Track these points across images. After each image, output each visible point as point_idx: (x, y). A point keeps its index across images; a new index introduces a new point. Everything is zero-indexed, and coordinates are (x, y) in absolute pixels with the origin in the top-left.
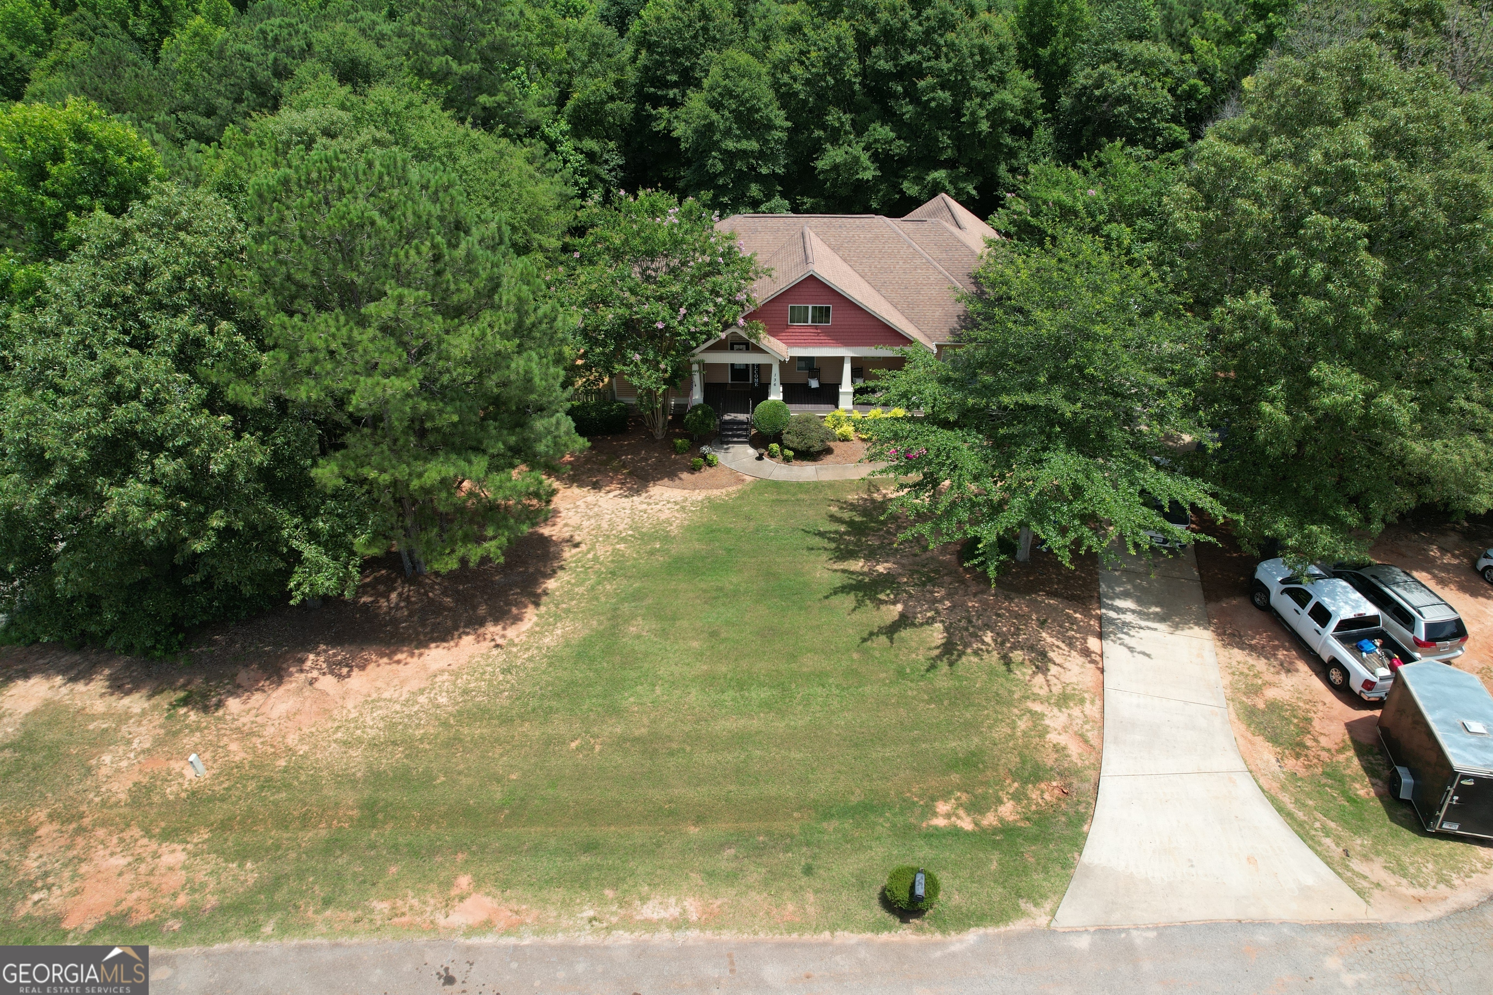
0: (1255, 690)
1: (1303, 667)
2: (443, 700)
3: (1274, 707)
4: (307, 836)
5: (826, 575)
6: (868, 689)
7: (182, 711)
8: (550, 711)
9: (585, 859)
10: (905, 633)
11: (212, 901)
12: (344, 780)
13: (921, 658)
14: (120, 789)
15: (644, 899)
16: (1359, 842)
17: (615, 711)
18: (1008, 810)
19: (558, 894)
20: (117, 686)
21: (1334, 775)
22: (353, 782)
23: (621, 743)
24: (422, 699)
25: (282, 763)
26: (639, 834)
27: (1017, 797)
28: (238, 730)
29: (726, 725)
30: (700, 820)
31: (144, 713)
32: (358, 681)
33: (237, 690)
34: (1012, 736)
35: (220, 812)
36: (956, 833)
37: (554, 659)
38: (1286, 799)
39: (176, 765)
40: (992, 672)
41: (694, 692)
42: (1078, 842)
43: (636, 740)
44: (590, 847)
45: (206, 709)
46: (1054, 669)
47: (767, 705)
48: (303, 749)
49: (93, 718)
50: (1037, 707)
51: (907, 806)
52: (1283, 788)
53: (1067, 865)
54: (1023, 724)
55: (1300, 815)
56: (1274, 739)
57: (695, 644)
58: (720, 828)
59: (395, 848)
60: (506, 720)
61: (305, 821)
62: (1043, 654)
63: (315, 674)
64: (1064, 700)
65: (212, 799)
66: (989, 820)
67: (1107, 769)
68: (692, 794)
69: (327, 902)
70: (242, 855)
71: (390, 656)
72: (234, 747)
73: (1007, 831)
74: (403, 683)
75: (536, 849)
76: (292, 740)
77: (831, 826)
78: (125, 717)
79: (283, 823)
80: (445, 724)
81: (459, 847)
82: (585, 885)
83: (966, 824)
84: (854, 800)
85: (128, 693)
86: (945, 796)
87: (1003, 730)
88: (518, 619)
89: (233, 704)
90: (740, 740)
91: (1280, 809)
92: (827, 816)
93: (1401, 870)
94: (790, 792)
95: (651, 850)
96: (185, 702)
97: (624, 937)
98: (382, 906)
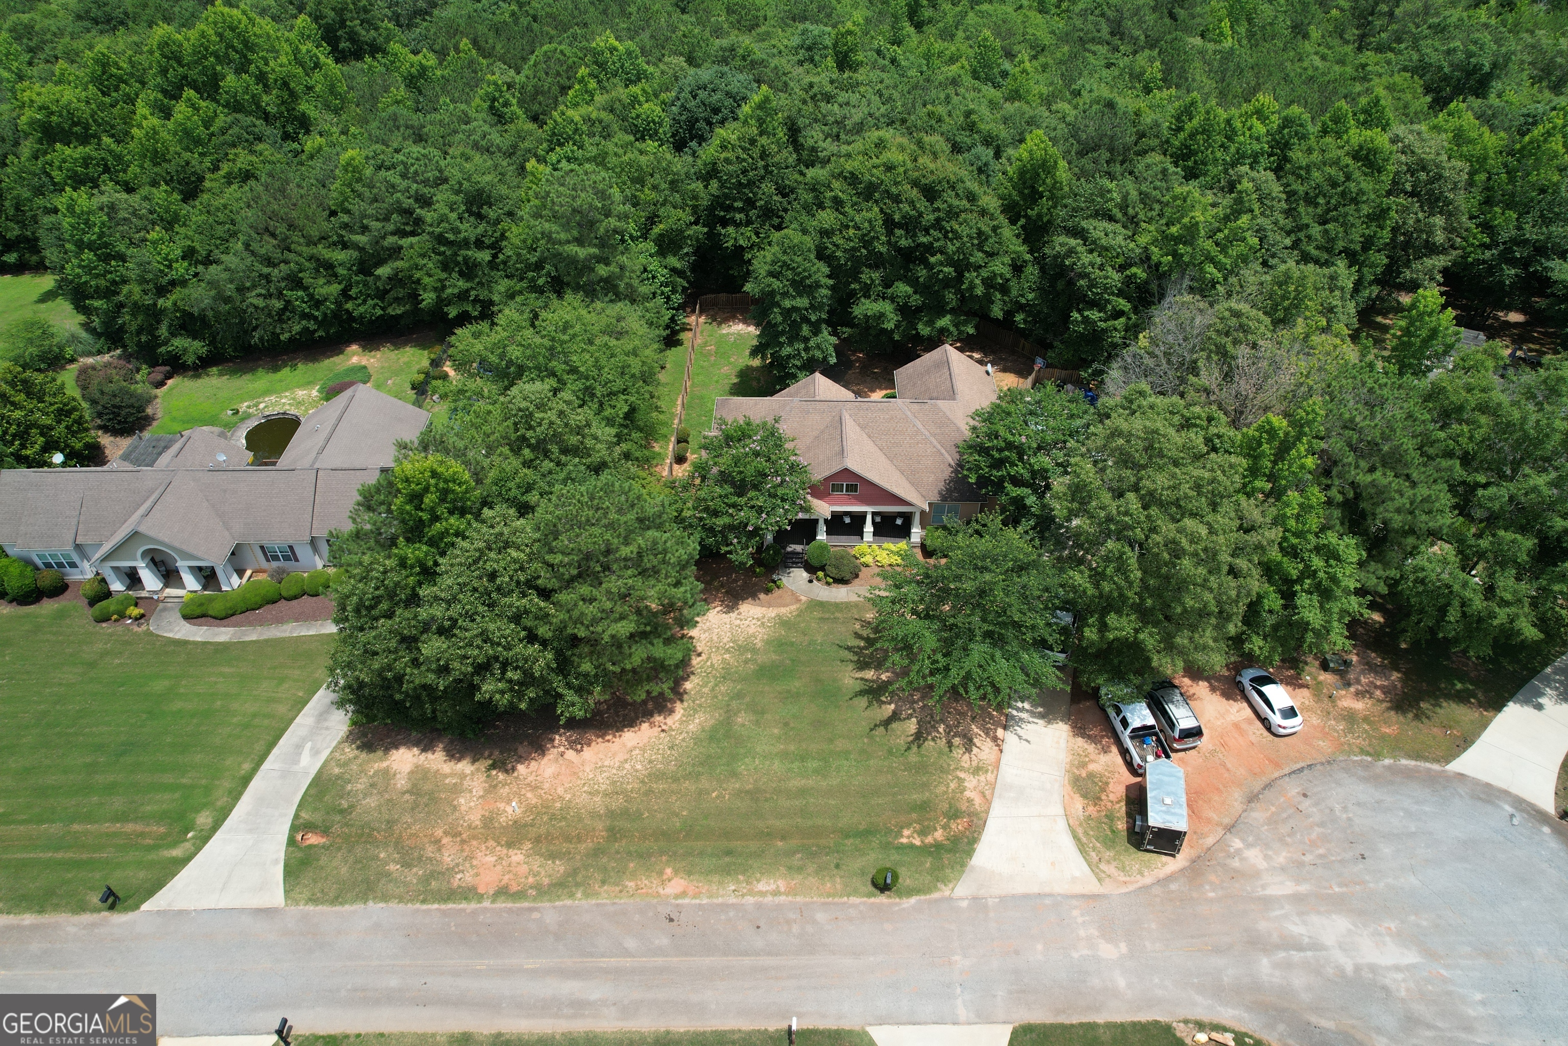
0: (1083, 765)
1: (1114, 749)
2: (639, 767)
3: (1091, 775)
4: (582, 847)
5: (851, 681)
6: (872, 762)
7: (494, 772)
8: (699, 774)
9: (727, 859)
10: (894, 725)
11: (546, 881)
12: (594, 815)
13: (902, 741)
14: (475, 818)
15: (758, 881)
16: (1109, 854)
17: (734, 774)
18: (939, 835)
19: (716, 878)
20: (451, 756)
21: (1110, 817)
22: (600, 816)
23: (739, 794)
24: (627, 766)
25: (558, 805)
26: (753, 846)
27: (944, 827)
28: (529, 785)
29: (796, 783)
30: (783, 838)
31: (472, 774)
32: (588, 753)
33: (521, 759)
34: (946, 792)
35: (533, 832)
36: (912, 846)
37: (697, 741)
38: (1080, 831)
39: (501, 805)
40: (941, 753)
41: (777, 762)
42: (970, 853)
43: (747, 792)
44: (729, 853)
45: (507, 771)
46: (975, 750)
47: (816, 771)
48: (568, 797)
49: (446, 776)
50: (962, 775)
51: (889, 831)
52: (1081, 825)
53: (963, 865)
54: (953, 785)
55: (1084, 840)
56: (1085, 796)
57: (776, 731)
58: (794, 843)
59: (629, 853)
60: (676, 780)
61: (579, 839)
62: (971, 740)
63: (562, 749)
64: (977, 770)
65: (526, 825)
66: (929, 840)
67: (993, 813)
68: (779, 824)
69: (603, 882)
70: (552, 856)
71: (603, 736)
72: (529, 795)
73: (938, 846)
74: (614, 755)
75: (701, 854)
76: (560, 791)
77: (849, 842)
78: (463, 776)
79: (568, 839)
80: (643, 782)
81: (662, 852)
82: (728, 873)
83: (917, 842)
84: (861, 827)
85: (459, 760)
86: (908, 826)
87: (942, 788)
88: (672, 711)
89: (521, 768)
90: (802, 792)
91: (1075, 837)
92: (847, 836)
93: (1123, 869)
94: (828, 823)
95: (759, 855)
96: (493, 766)
97: (750, 900)
98: (631, 884)
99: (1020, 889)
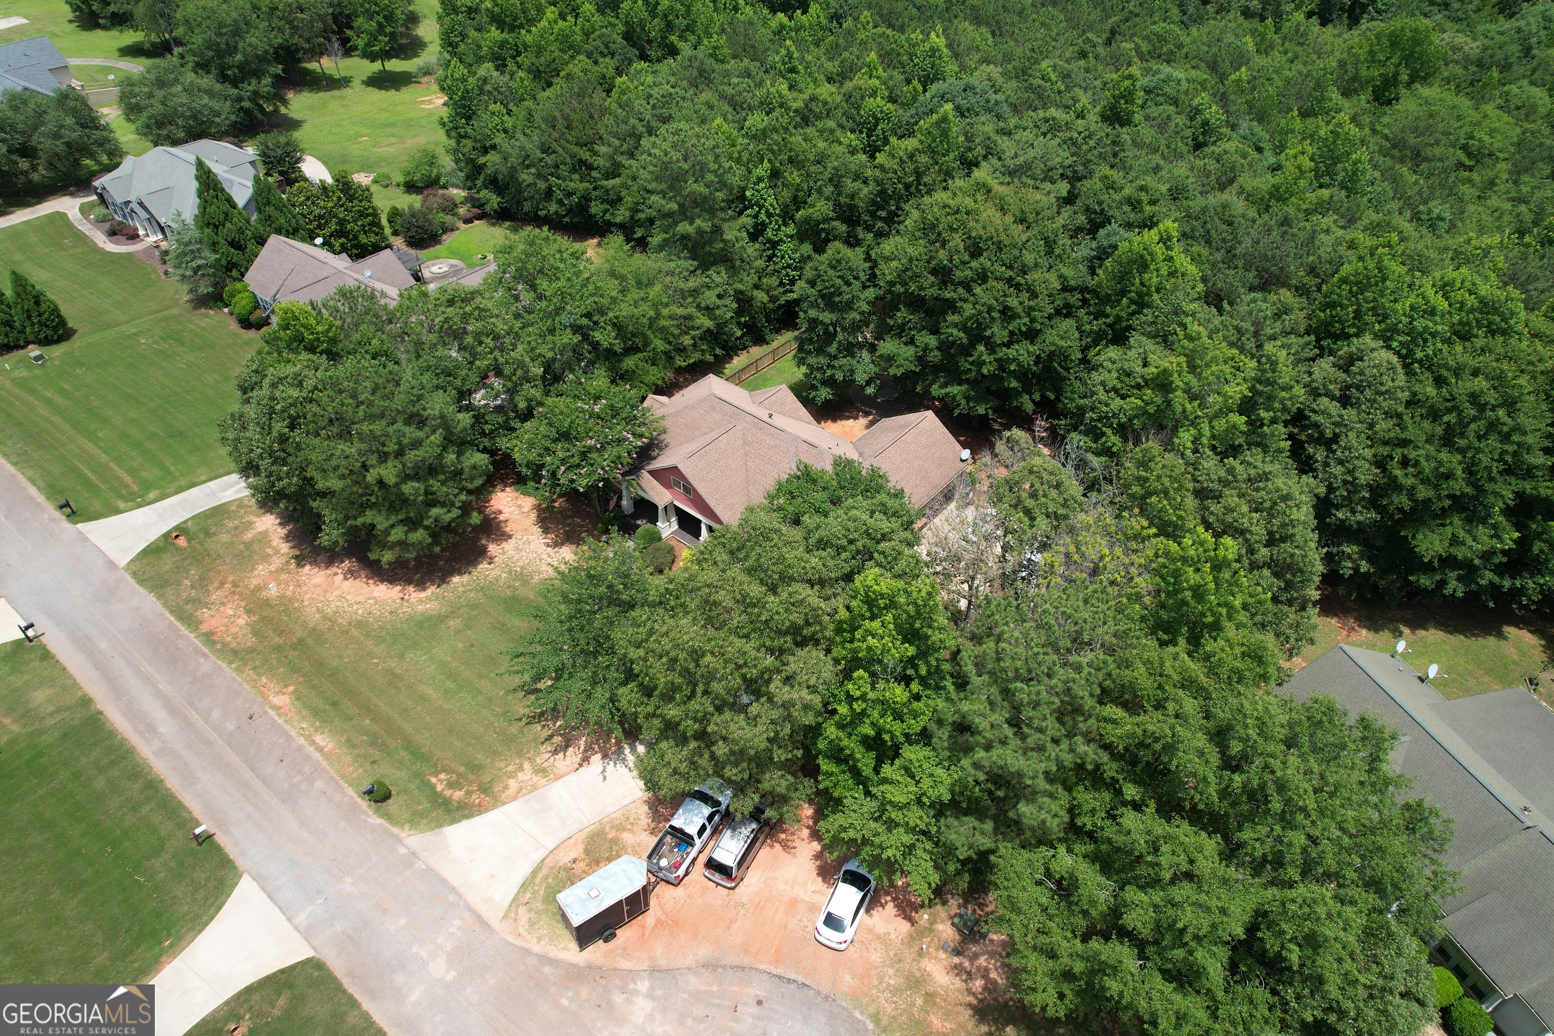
0: (620, 829)
2: (361, 612)
4: (276, 640)
7: (293, 561)
11: (234, 645)
14: (254, 583)
15: (323, 733)
16: (540, 905)
20: (287, 538)
22: (306, 628)
24: (356, 607)
25: (297, 605)
26: (352, 710)
27: (469, 793)
28: (298, 581)
29: (425, 689)
30: (373, 719)
31: (283, 554)
33: (314, 563)
35: (268, 612)
36: (433, 787)
38: (545, 871)
41: (433, 667)
42: (453, 821)
43: (394, 674)
45: (299, 565)
46: (561, 755)
48: (306, 603)
49: (271, 547)
50: (527, 765)
51: (434, 766)
53: (440, 826)
54: (511, 768)
55: (538, 880)
58: (374, 727)
60: (368, 635)
61: (281, 633)
62: (567, 747)
63: (340, 571)
64: (541, 771)
65: (269, 605)
66: (448, 793)
68: (383, 708)
69: (255, 668)
71: (368, 578)
74: (360, 594)
75: (321, 693)
78: (279, 552)
79: (276, 630)
80: (351, 623)
81: (304, 675)
82: (316, 716)
83: (439, 788)
84: (423, 750)
85: (288, 542)
86: (450, 773)
88: (424, 590)
89: (308, 568)
90: (421, 699)
95: (347, 718)
96: (296, 557)
97: (301, 741)
98: (264, 680)
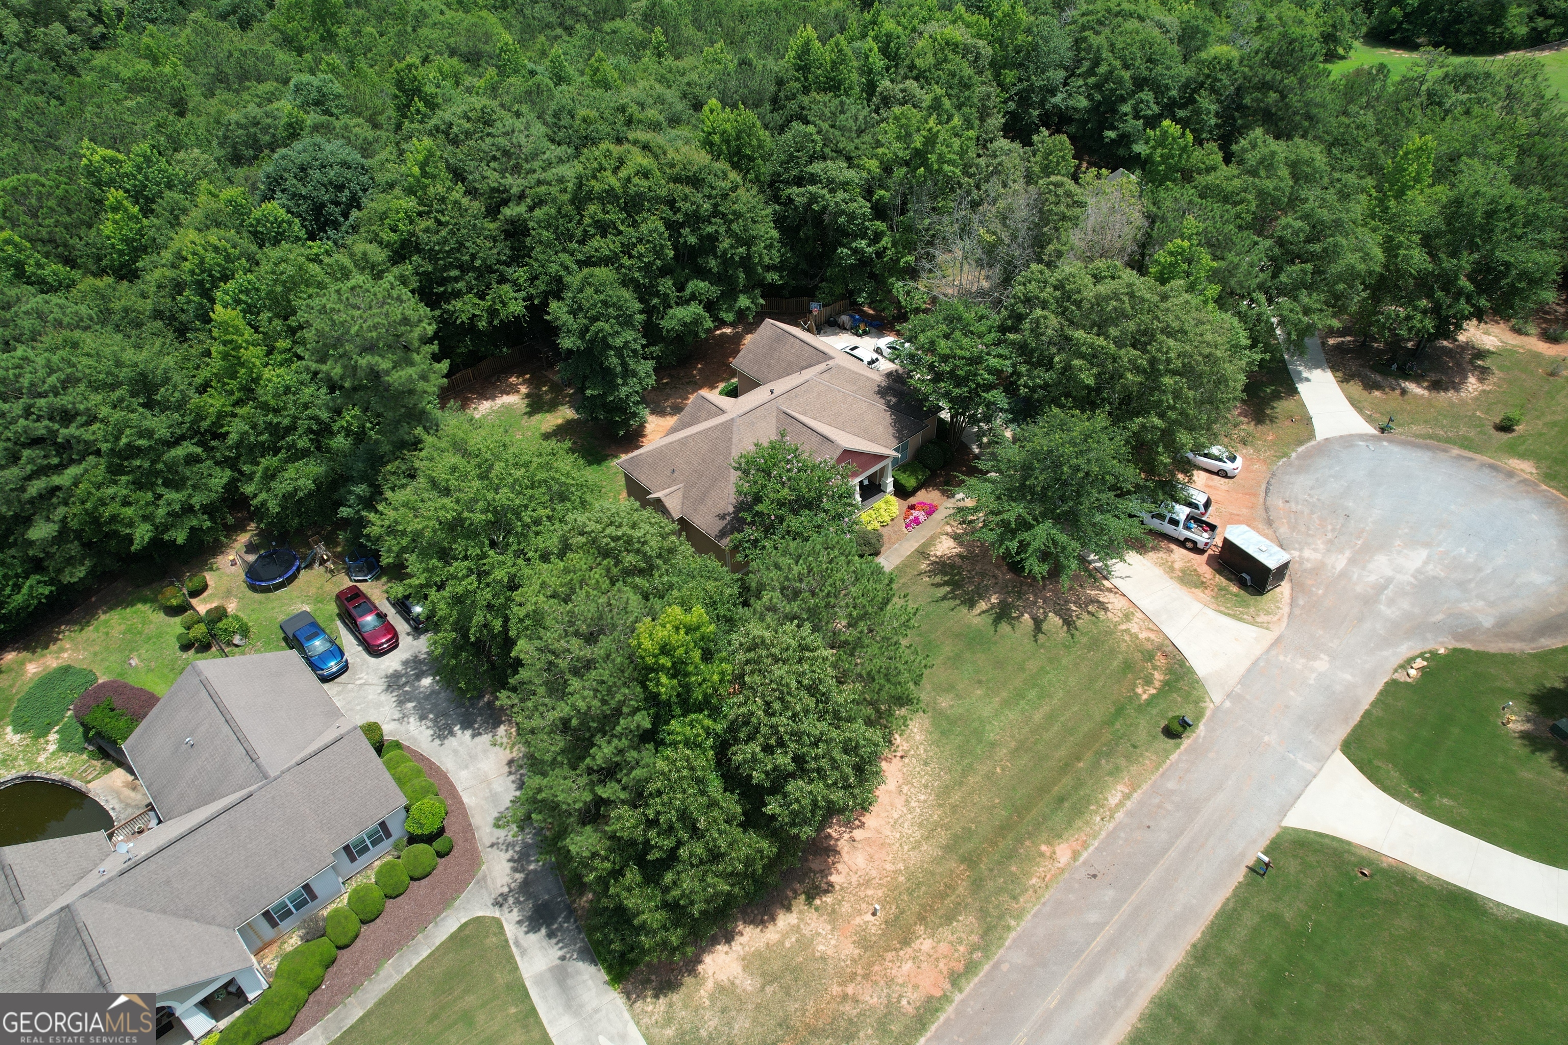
0: (1172, 569)
3: (1183, 571)
8: (970, 765)
9: (1066, 805)
10: (1045, 627)
13: (1063, 633)
15: (1106, 799)
17: (993, 745)
18: (1158, 676)
19: (1079, 823)
23: (1015, 753)
31: (801, 920)
32: (871, 822)
34: (1129, 646)
37: (936, 743)
38: (1222, 609)
39: (858, 920)
41: (1008, 713)
42: (1190, 671)
50: (1123, 627)
52: (1217, 605)
54: (1127, 638)
55: (1231, 612)
56: (1196, 587)
57: (979, 692)
59: (999, 863)
63: (846, 836)
67: (1170, 636)
72: (870, 892)
73: (1166, 683)
76: (889, 867)
86: (1135, 686)
87: (1123, 645)
91: (1225, 614)
92: (1112, 723)
93: (1268, 613)
96: (810, 899)
97: (1119, 816)
99: (1241, 669)
